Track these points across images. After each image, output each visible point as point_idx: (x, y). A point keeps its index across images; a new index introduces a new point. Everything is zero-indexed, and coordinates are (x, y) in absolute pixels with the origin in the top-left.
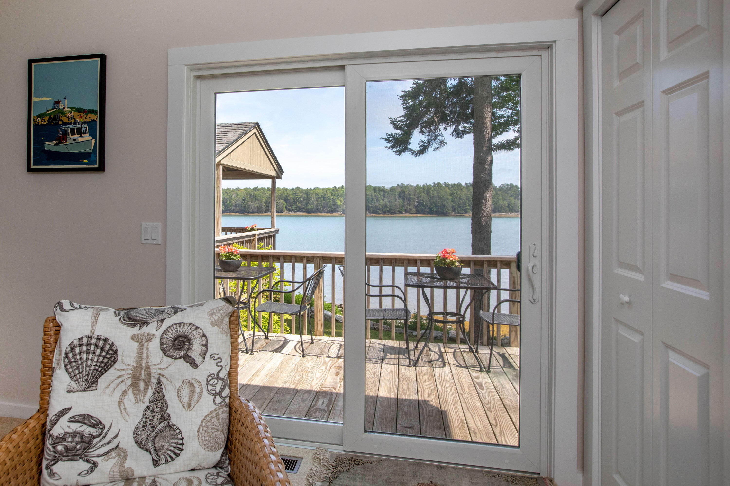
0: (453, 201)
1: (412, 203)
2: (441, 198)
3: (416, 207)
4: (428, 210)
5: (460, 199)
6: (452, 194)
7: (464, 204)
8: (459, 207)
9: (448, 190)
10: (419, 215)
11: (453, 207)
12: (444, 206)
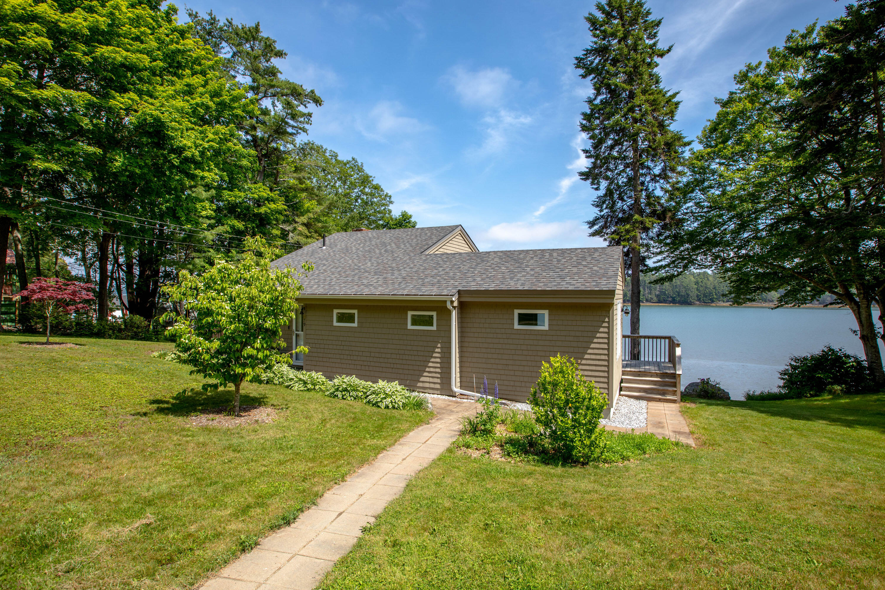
0: (697, 290)
1: (653, 292)
2: (685, 287)
3: (657, 296)
4: (670, 299)
5: (706, 287)
6: (697, 283)
7: (711, 293)
8: (705, 296)
9: (693, 279)
10: (660, 304)
11: (698, 296)
12: (688, 295)
